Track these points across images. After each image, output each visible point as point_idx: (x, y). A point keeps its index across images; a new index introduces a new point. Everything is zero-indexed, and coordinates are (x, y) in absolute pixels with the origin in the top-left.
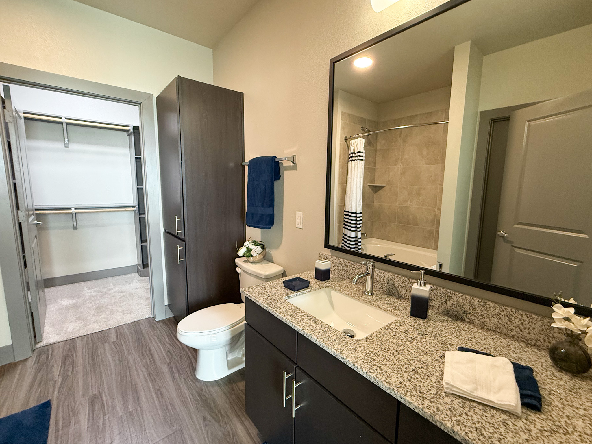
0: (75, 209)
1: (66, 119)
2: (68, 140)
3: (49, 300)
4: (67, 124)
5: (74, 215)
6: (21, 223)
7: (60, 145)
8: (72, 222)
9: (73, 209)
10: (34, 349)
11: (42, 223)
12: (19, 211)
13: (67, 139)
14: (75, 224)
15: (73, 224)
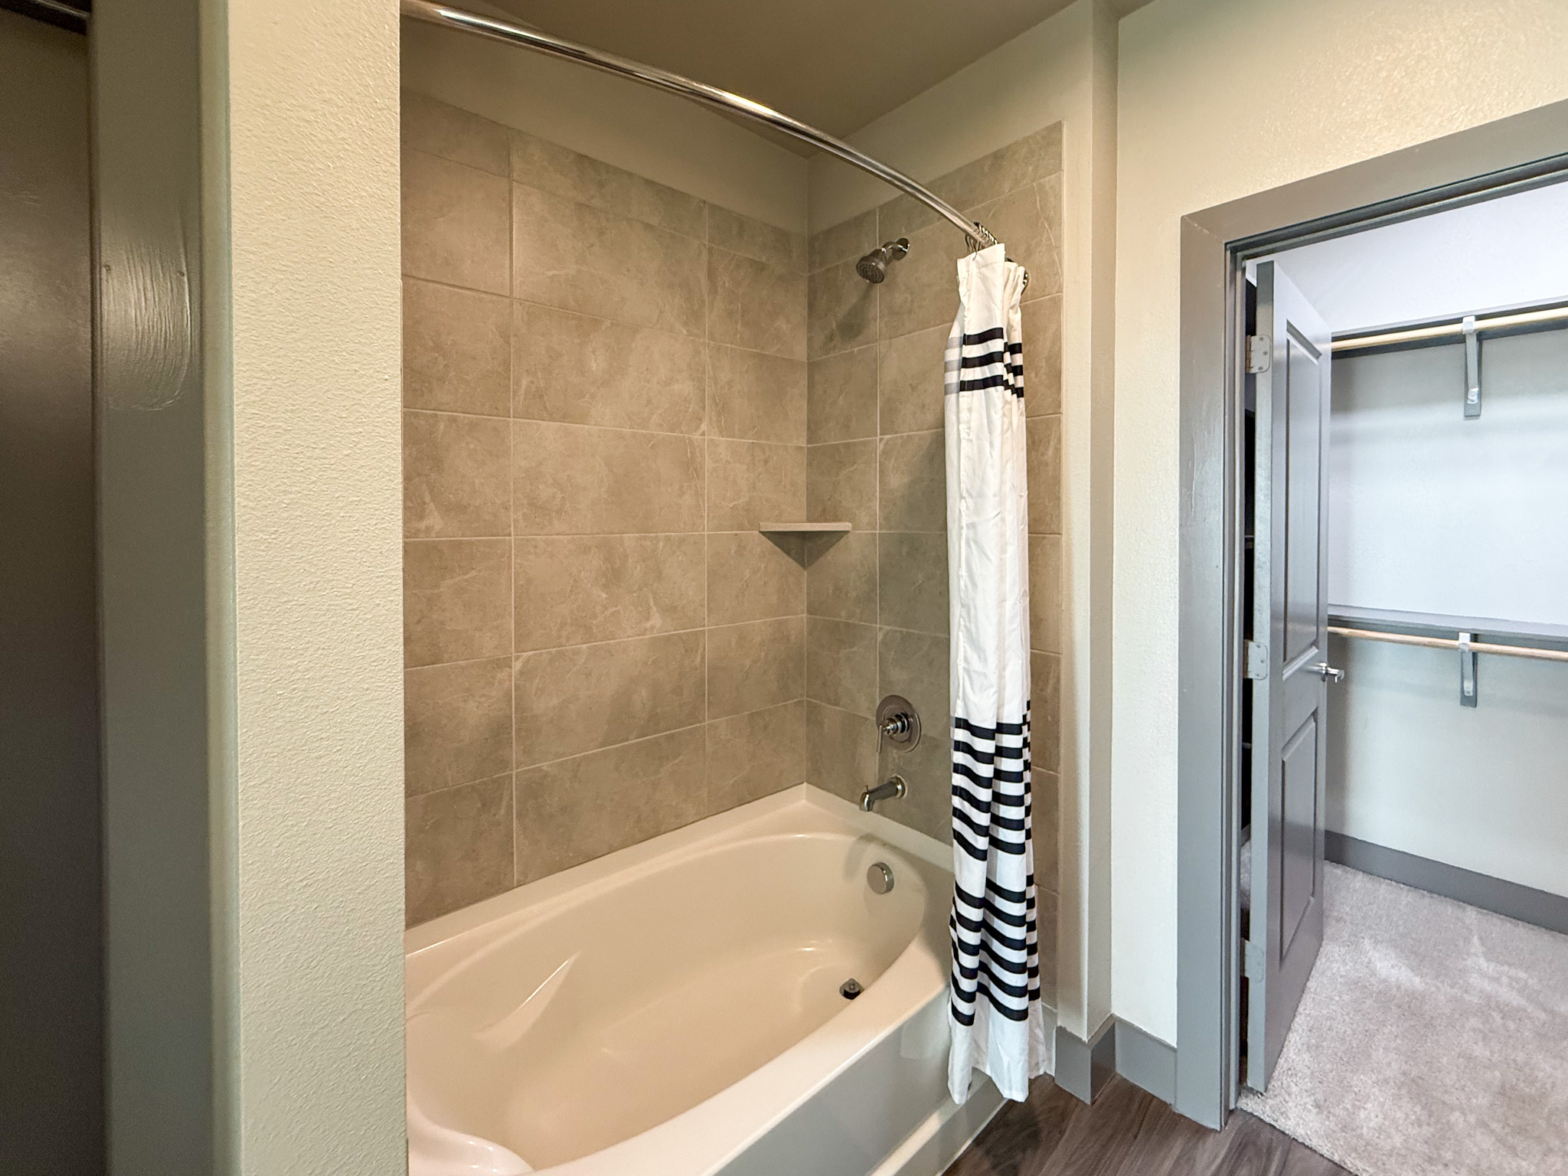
0: (1475, 638)
1: (1479, 318)
2: (1480, 395)
3: (1338, 920)
4: (1482, 336)
5: (1469, 659)
6: (1251, 681)
7: (1451, 414)
8: (1459, 681)
9: (1465, 638)
10: (1232, 1107)
11: (1343, 672)
12: (1251, 644)
13: (1476, 390)
14: (1469, 686)
15: (1462, 688)
